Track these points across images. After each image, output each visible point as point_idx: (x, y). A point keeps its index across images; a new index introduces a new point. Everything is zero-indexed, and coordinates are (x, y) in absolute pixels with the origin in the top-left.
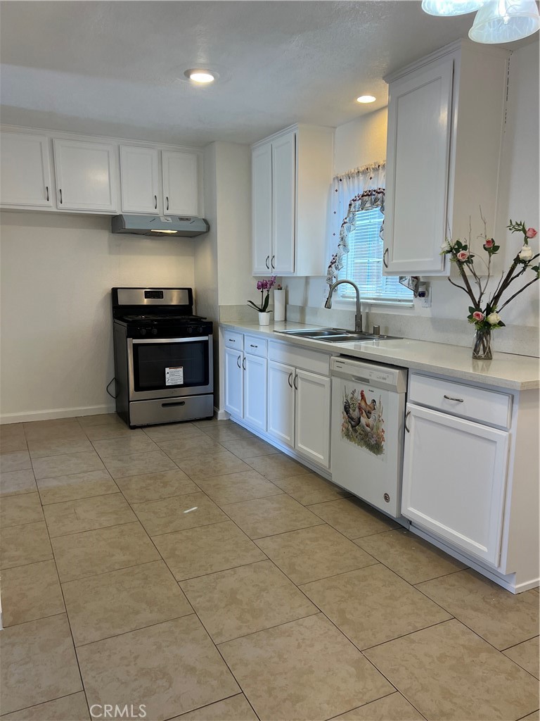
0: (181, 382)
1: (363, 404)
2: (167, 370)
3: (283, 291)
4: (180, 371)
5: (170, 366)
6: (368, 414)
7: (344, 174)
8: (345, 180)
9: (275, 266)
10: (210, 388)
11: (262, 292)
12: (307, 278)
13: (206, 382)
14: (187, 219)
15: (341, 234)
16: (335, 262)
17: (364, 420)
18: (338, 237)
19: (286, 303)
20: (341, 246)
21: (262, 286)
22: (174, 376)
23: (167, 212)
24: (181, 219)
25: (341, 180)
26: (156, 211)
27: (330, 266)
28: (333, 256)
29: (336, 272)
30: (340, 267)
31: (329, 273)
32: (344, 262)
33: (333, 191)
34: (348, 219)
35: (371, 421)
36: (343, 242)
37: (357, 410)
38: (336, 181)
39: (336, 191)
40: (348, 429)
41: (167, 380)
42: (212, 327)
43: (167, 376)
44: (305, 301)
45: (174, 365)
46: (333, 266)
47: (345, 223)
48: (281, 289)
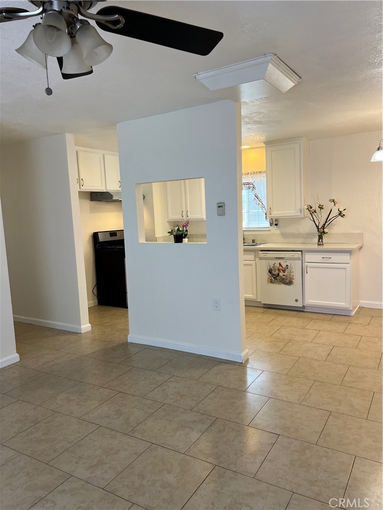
1: (281, 268)
6: (284, 271)
9: (189, 216)
17: (281, 274)
35: (285, 274)
37: (277, 271)
40: (271, 280)
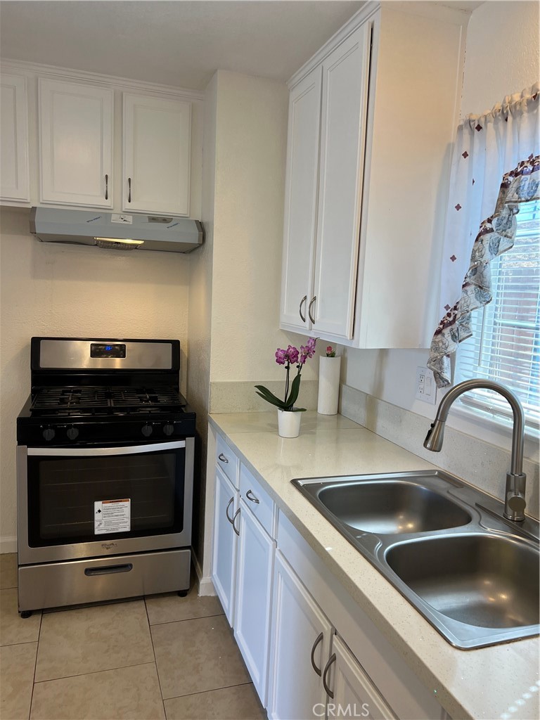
0: (126, 528)
2: (98, 505)
3: (337, 360)
4: (125, 507)
5: (104, 498)
7: (489, 112)
8: (490, 125)
9: (317, 317)
10: (185, 537)
11: (288, 368)
12: (383, 353)
13: (177, 527)
14: (165, 220)
15: (473, 259)
16: (451, 323)
18: (464, 266)
19: (342, 380)
20: (471, 289)
21: (287, 358)
22: (112, 516)
23: (127, 206)
24: (154, 219)
25: (479, 128)
26: (108, 203)
27: (438, 332)
28: (447, 307)
29: (452, 346)
30: (463, 334)
31: (435, 347)
32: (474, 325)
33: (457, 155)
34: (495, 221)
36: (477, 280)
38: (466, 131)
39: (465, 155)
41: (96, 524)
42: (194, 423)
43: (97, 517)
44: (379, 386)
45: (112, 495)
46: (447, 331)
47: (486, 231)
48: (332, 355)
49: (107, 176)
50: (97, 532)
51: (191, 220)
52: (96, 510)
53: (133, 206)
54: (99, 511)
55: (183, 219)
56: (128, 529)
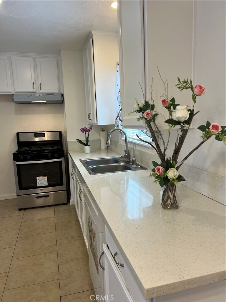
2: (38, 178)
4: (45, 178)
5: (39, 176)
9: (92, 119)
10: (64, 187)
11: (86, 134)
13: (62, 184)
14: (52, 94)
21: (85, 131)
22: (42, 181)
24: (48, 94)
26: (34, 91)
27: (116, 119)
28: (118, 112)
31: (116, 123)
41: (38, 183)
42: (64, 153)
45: (42, 175)
46: (118, 118)
48: (104, 131)
49: (33, 83)
50: (38, 186)
51: (60, 94)
52: (37, 179)
53: (42, 91)
54: (38, 180)
55: (58, 94)
56: (47, 185)
